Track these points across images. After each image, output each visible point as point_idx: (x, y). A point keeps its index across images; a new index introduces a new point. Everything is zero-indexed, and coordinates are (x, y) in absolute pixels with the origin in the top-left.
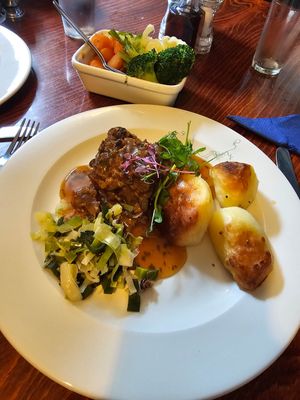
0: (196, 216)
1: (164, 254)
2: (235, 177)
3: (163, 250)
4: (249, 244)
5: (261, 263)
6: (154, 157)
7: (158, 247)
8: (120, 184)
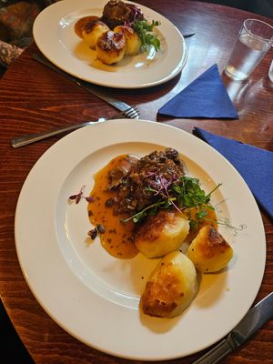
0: (156, 238)
1: (123, 242)
2: (209, 243)
3: (125, 239)
4: (169, 286)
5: (163, 303)
6: (170, 183)
7: (124, 236)
8: (139, 181)
